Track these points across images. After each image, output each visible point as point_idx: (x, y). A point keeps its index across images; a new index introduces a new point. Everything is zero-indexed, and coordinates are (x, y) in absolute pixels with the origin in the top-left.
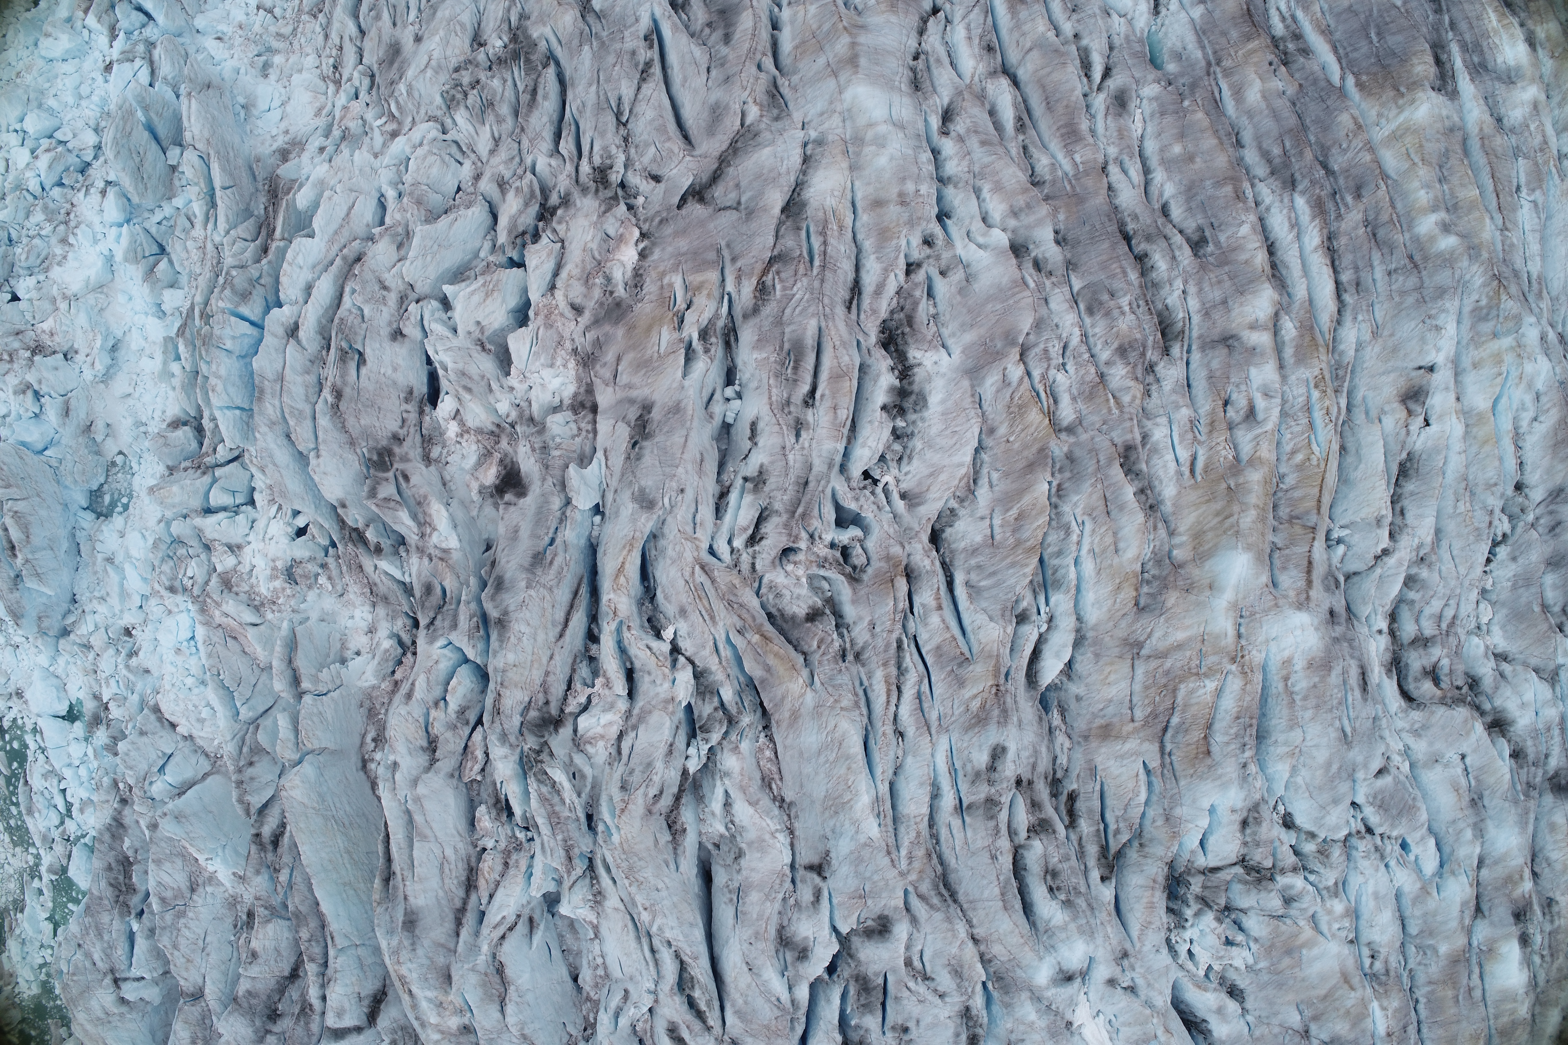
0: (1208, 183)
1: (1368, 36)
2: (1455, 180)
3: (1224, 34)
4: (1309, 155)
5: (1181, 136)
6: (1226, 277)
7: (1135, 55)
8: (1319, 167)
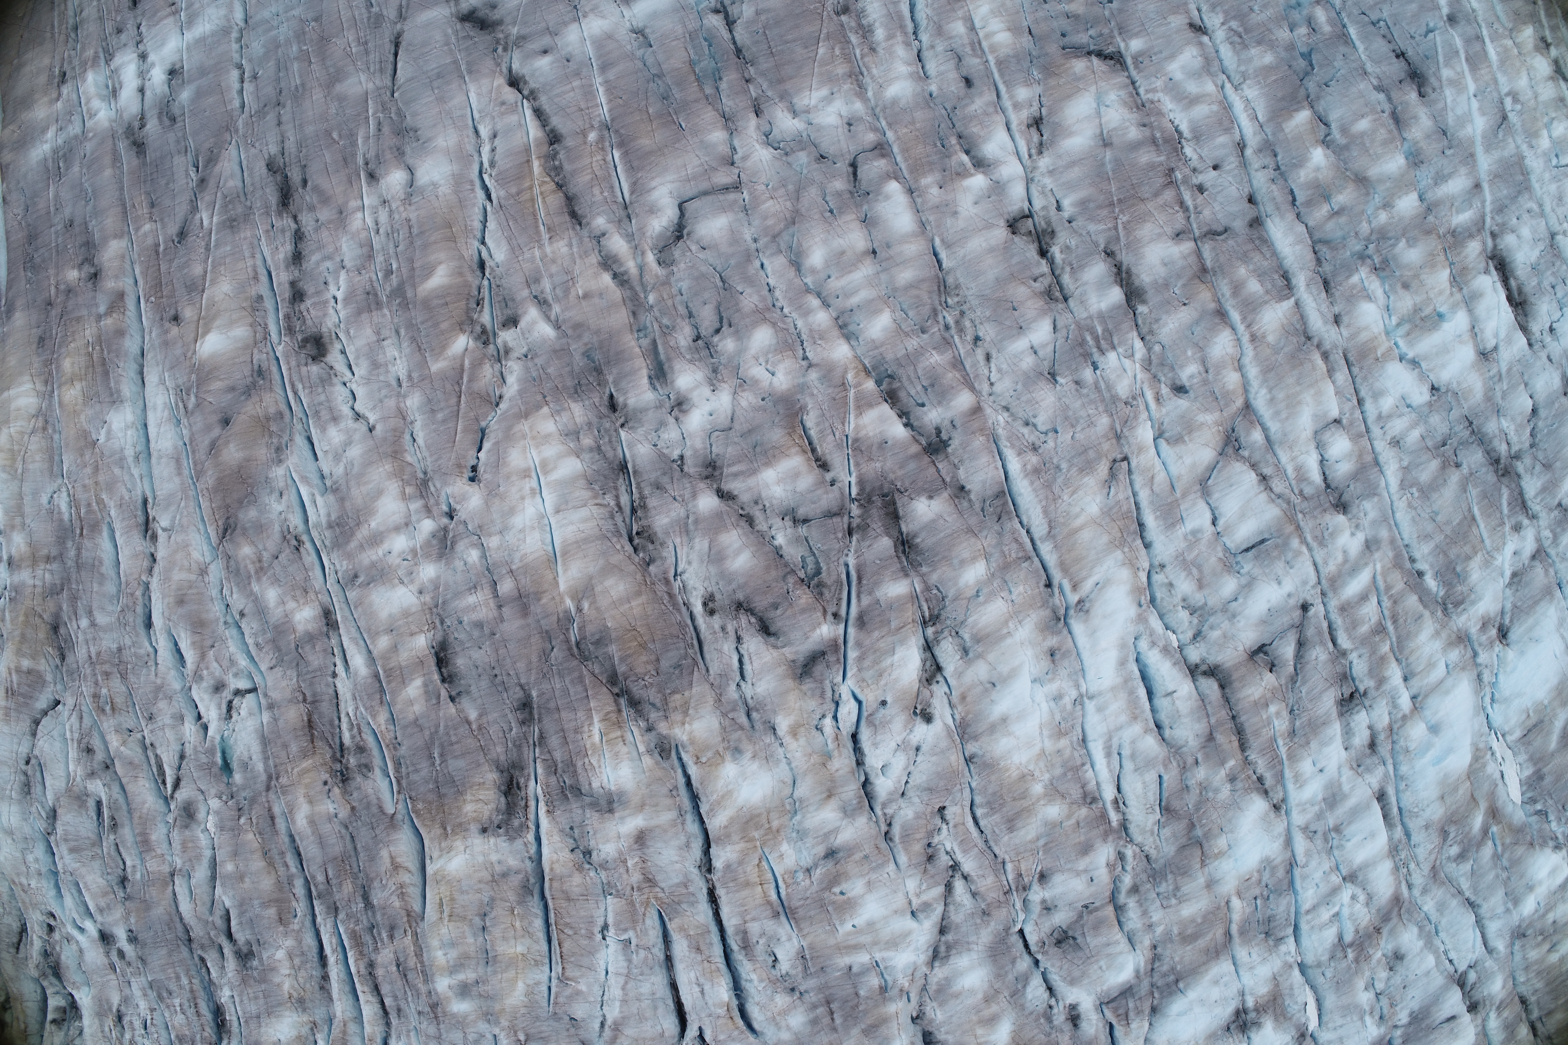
0: (256, 902)
1: (431, 757)
2: (496, 932)
3: (285, 746)
4: (348, 887)
5: (235, 854)
6: (261, 995)
7: (200, 767)
8: (359, 899)
